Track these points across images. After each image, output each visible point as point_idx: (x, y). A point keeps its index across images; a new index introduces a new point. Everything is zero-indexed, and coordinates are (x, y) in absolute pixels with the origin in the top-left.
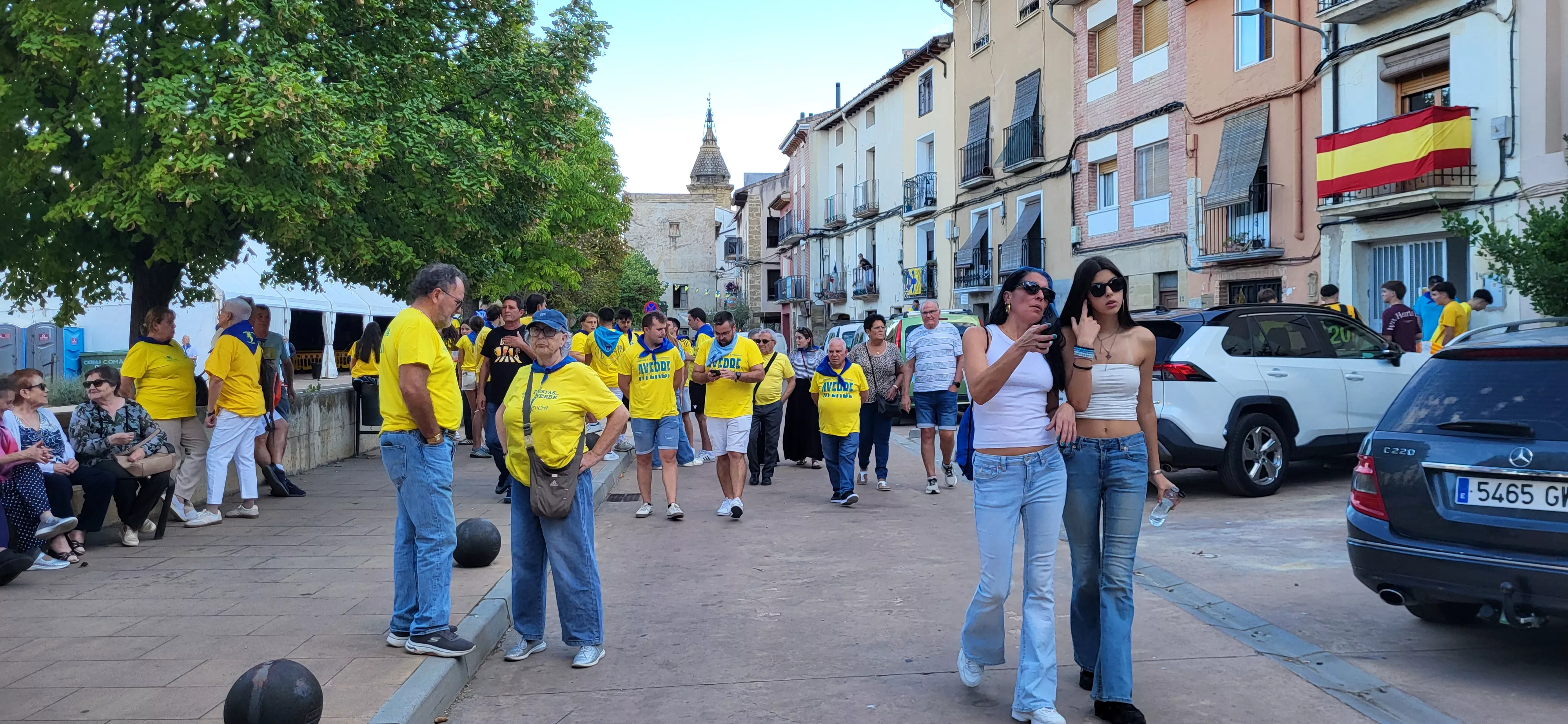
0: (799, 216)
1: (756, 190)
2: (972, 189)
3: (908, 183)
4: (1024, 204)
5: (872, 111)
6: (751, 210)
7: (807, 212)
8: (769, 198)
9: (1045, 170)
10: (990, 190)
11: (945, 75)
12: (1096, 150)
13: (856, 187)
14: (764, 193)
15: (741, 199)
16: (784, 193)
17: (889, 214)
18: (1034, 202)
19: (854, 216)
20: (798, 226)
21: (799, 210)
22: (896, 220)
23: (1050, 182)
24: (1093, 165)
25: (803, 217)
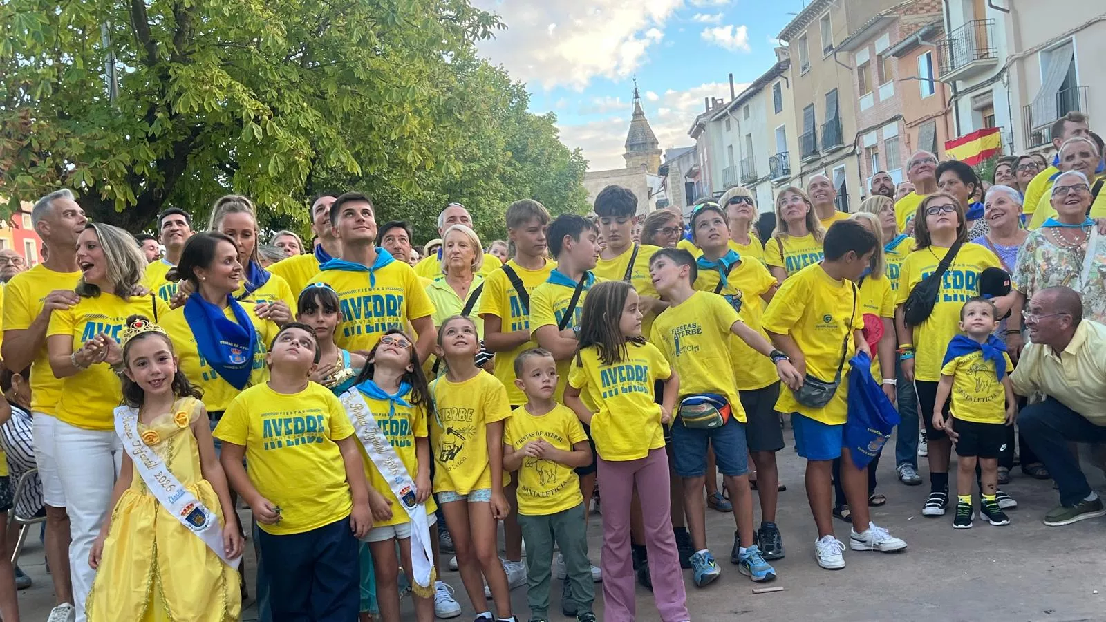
0: (706, 183)
1: (675, 164)
2: (809, 162)
3: (772, 159)
4: (837, 172)
5: (747, 108)
6: (672, 179)
7: (711, 180)
8: (685, 170)
9: (845, 151)
10: (818, 164)
11: (788, 86)
12: (869, 140)
13: (742, 161)
14: (682, 167)
15: (664, 171)
16: (695, 166)
17: (764, 180)
18: (841, 171)
19: (742, 182)
20: (706, 191)
21: (705, 179)
22: (767, 185)
23: (848, 159)
24: (868, 149)
25: (708, 184)
